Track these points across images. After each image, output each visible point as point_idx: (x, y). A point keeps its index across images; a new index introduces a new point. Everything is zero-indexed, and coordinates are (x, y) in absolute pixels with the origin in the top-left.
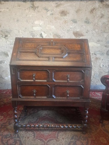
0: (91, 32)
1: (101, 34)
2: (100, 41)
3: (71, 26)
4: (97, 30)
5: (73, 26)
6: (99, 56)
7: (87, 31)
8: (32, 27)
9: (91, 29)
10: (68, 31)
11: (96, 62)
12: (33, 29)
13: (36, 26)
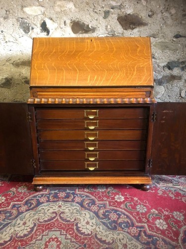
0: (160, 15)
1: (183, 20)
2: (181, 36)
3: (111, 2)
4: (173, 11)
5: (117, 2)
6: (178, 71)
7: (150, 13)
8: (22, 7)
9: (160, 7)
10: (107, 14)
11: (171, 87)
12: (24, 12)
13: (31, 6)
